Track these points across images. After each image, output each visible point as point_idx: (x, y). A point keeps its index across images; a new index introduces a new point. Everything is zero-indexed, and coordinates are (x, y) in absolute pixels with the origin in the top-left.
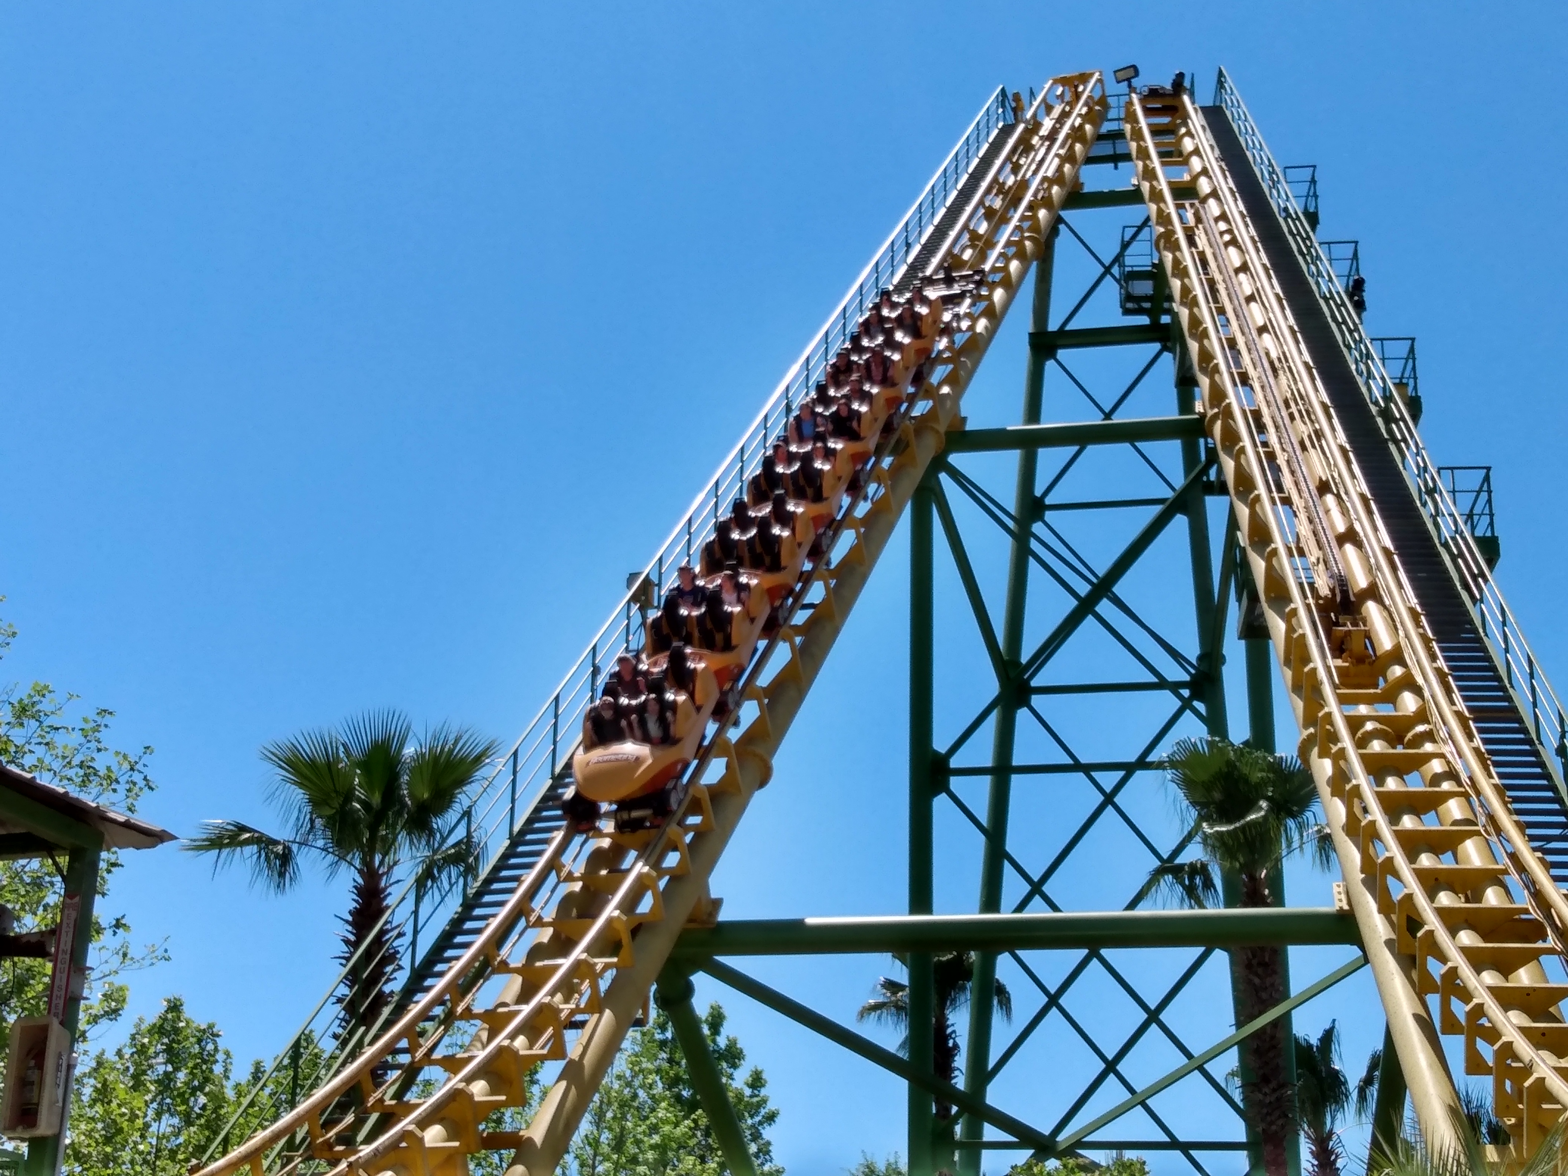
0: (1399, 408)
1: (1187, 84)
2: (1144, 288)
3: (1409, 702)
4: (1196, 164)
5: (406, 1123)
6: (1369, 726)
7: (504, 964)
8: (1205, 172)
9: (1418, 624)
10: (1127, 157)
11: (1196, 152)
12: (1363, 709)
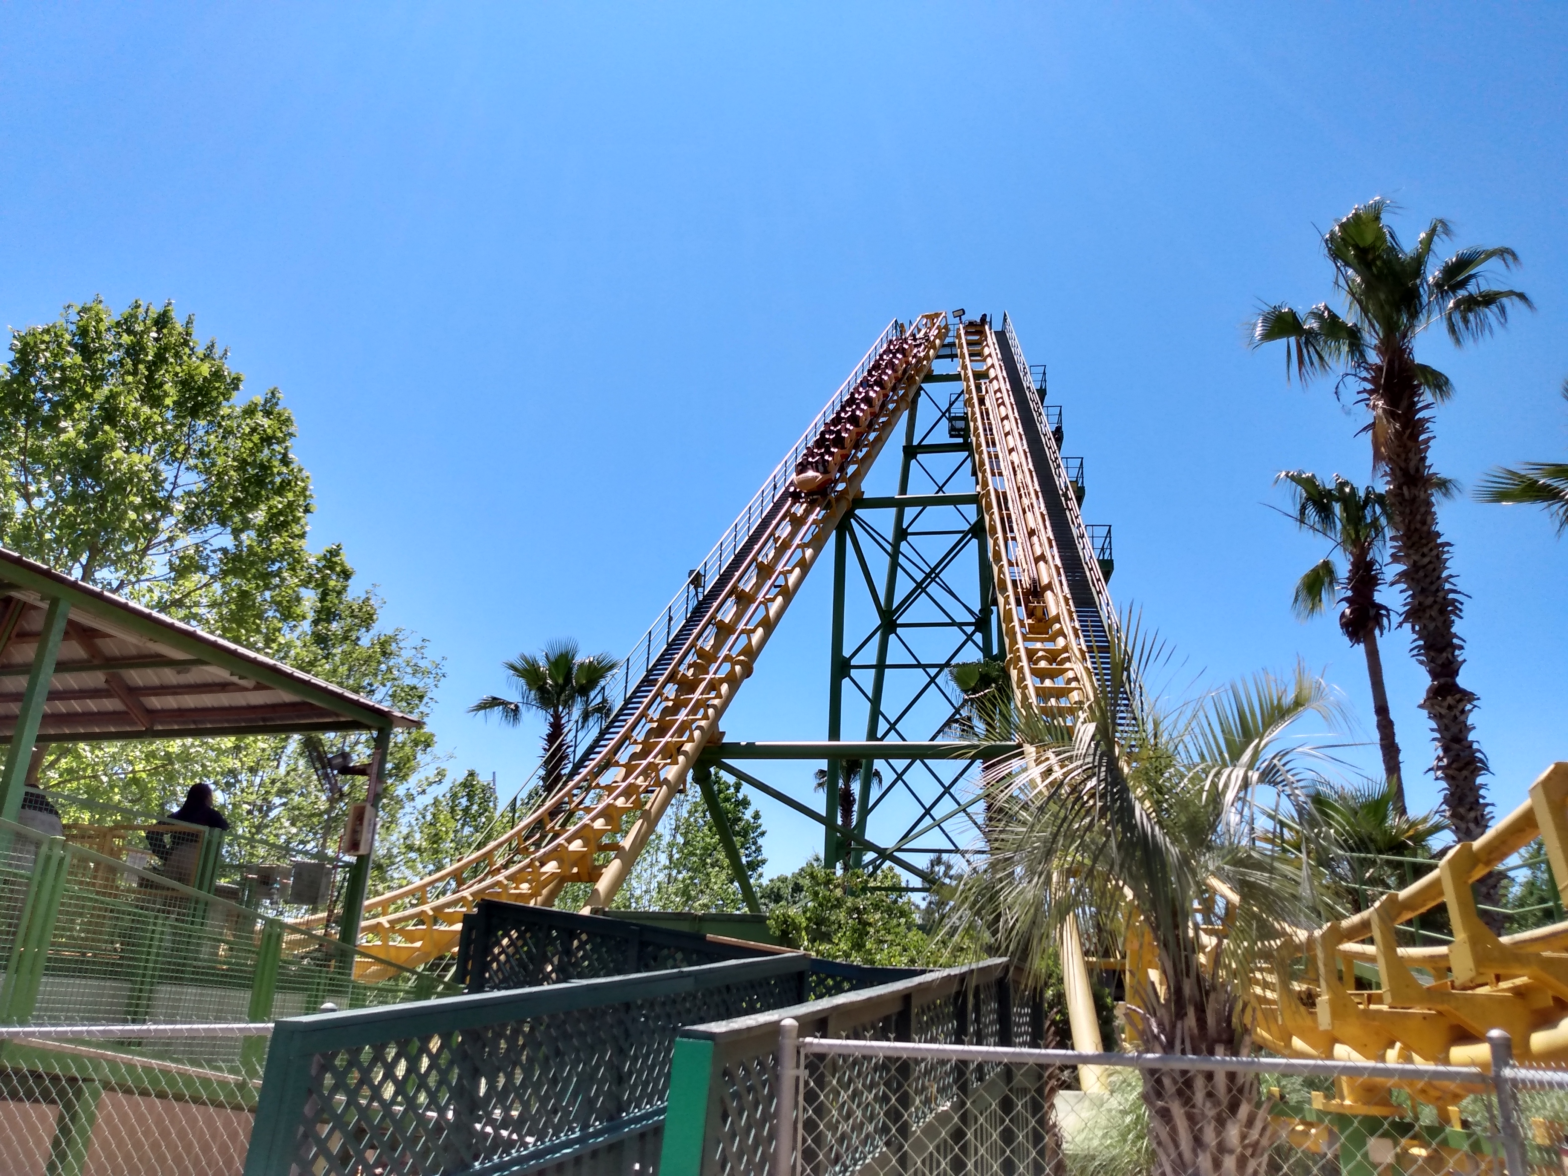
0: (1071, 494)
1: (988, 319)
2: (960, 424)
3: (1061, 642)
4: (989, 361)
5: (560, 840)
6: (1040, 654)
7: (617, 762)
8: (993, 366)
9: (1067, 604)
10: (956, 356)
11: (990, 355)
12: (1038, 645)
